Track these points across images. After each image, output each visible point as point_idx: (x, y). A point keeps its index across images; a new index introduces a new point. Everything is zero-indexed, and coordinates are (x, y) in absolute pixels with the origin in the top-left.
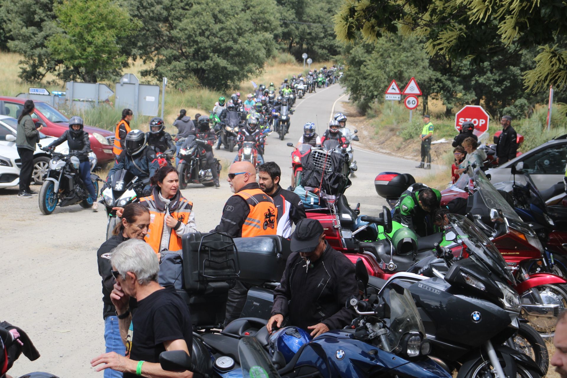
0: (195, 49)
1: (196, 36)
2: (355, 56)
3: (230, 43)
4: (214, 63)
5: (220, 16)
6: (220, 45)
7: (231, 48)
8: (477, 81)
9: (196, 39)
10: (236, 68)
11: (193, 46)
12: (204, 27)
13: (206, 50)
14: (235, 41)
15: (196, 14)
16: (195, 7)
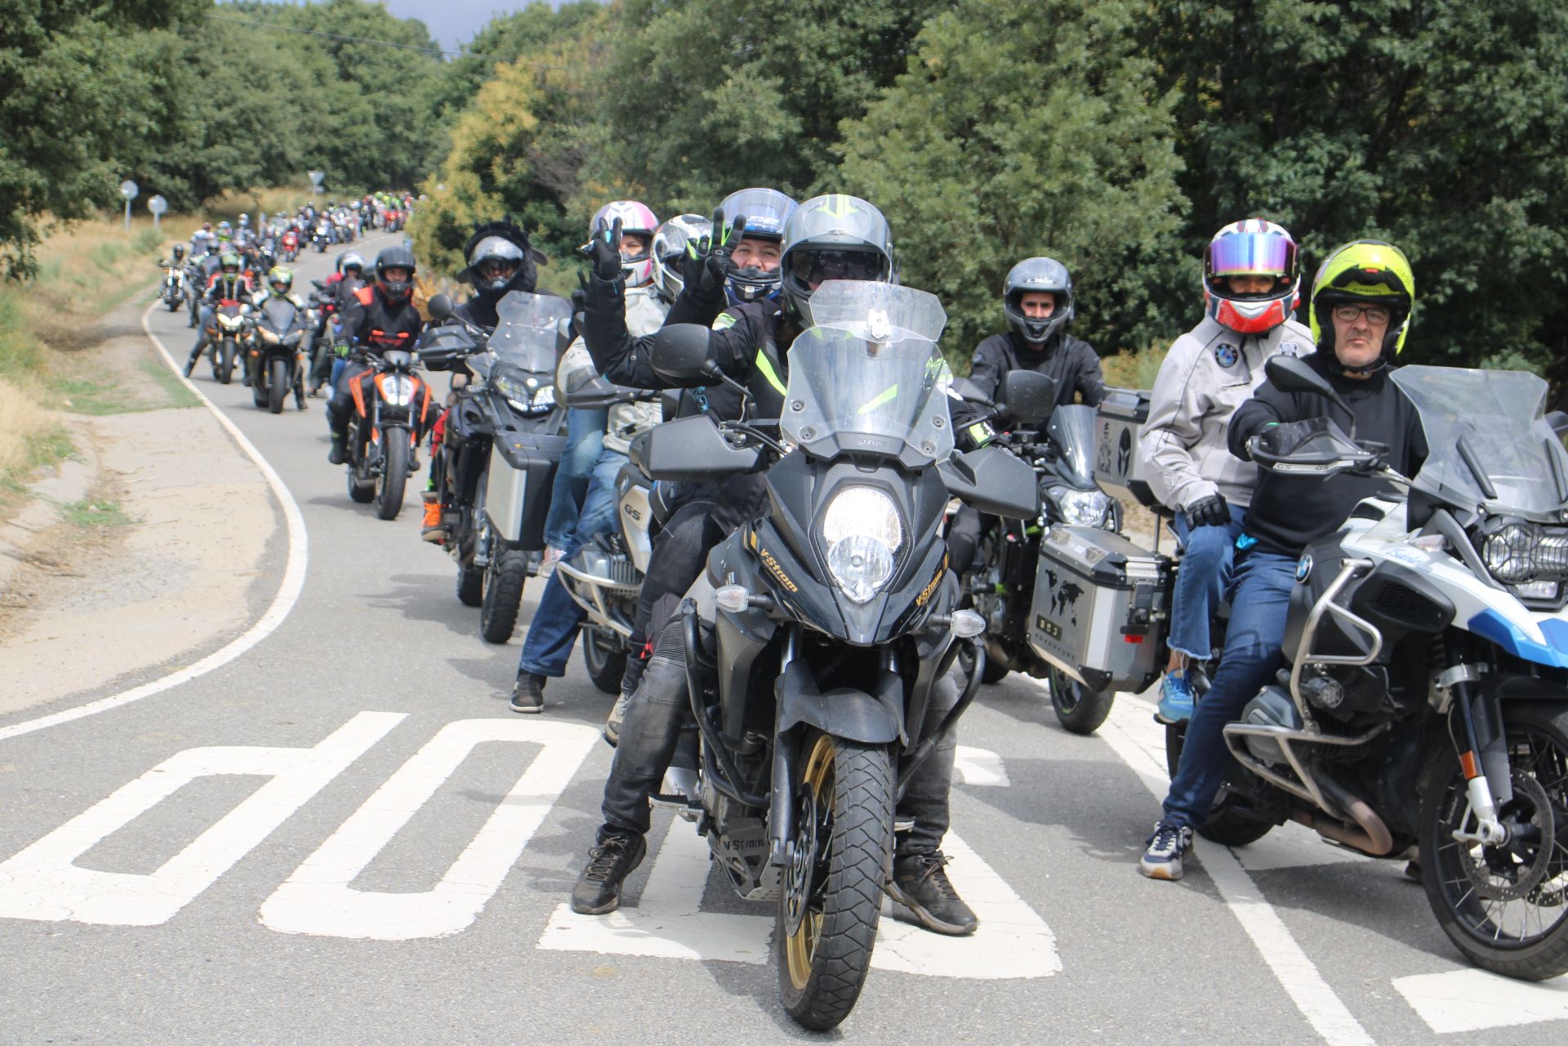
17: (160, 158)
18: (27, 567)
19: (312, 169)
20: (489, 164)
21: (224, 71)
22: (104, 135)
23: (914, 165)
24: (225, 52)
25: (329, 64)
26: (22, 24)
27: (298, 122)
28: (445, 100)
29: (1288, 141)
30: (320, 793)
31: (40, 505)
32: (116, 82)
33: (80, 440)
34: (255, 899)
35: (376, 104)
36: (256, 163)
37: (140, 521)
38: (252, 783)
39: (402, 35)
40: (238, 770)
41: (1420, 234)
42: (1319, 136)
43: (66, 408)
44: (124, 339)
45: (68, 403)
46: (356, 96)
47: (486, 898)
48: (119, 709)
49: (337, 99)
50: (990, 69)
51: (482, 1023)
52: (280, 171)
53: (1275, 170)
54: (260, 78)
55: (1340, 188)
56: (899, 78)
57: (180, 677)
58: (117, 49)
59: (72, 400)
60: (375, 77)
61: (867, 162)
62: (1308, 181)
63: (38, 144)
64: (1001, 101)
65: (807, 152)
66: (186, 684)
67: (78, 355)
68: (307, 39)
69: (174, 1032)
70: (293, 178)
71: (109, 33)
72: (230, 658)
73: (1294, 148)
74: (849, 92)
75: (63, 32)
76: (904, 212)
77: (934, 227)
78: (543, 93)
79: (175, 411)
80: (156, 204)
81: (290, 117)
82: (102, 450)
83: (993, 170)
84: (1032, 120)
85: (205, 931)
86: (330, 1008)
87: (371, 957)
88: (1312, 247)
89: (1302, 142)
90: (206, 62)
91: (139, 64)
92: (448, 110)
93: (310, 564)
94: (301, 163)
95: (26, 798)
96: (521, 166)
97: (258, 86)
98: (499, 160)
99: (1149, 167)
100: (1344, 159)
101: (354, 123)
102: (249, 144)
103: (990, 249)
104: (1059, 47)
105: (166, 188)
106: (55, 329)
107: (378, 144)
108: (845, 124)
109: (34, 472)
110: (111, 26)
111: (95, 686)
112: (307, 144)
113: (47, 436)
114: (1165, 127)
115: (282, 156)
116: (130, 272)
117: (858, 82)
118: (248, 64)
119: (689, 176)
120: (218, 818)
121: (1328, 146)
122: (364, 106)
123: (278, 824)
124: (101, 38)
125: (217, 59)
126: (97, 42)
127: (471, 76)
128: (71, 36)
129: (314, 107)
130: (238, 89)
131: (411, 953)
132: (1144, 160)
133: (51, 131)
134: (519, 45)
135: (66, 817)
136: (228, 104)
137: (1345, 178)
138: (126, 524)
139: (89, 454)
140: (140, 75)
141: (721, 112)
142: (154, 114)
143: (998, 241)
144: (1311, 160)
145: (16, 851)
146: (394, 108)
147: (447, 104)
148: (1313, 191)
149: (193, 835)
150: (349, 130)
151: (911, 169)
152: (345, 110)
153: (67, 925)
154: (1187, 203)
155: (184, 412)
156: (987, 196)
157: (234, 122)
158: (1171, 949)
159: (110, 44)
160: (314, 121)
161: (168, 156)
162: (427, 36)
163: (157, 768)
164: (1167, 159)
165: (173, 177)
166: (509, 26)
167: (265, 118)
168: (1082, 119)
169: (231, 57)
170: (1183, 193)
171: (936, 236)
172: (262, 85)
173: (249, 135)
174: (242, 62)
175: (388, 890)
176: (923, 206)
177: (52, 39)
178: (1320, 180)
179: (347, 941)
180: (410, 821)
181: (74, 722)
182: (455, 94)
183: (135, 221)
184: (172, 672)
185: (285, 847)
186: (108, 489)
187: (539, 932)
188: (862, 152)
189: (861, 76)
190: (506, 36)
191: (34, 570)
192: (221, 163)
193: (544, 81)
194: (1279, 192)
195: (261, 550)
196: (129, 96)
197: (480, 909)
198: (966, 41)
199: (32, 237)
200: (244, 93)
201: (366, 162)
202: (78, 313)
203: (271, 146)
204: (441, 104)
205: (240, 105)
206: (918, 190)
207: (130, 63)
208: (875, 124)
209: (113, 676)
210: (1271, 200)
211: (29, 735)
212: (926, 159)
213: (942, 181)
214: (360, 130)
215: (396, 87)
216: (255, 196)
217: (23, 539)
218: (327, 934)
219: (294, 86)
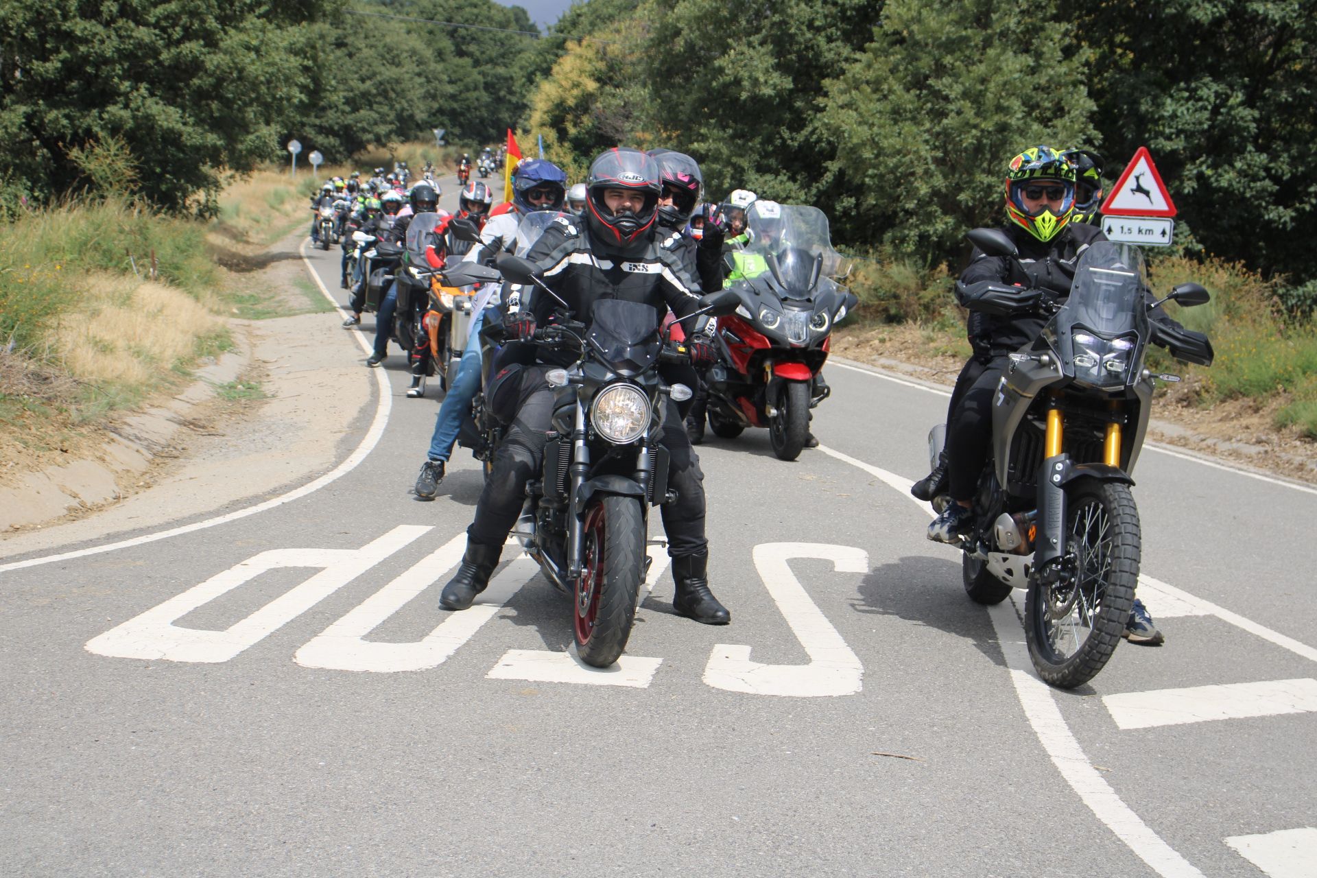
0: (63, 62)
1: (65, 17)
2: (737, 82)
3: (193, 47)
4: (134, 117)
6: (155, 53)
9: (66, 26)
10: (212, 139)
11: (57, 51)
13: (105, 69)
14: (211, 42)
17: (317, 122)
18: (184, 429)
19: (436, 127)
20: (563, 120)
21: (366, 52)
22: (267, 106)
23: (880, 112)
24: (366, 37)
25: (447, 44)
26: (203, 21)
27: (423, 91)
28: (536, 70)
29: (1182, 85)
30: (356, 578)
31: (201, 385)
32: (273, 64)
33: (239, 338)
34: (294, 647)
35: (484, 74)
36: (391, 123)
37: (273, 396)
38: (308, 573)
39: (503, 19)
40: (300, 564)
41: (1289, 157)
42: (1207, 79)
43: (233, 315)
44: (284, 262)
45: (235, 311)
46: (469, 69)
47: (458, 646)
48: (226, 524)
49: (455, 72)
50: (939, 35)
51: (433, 723)
52: (411, 129)
53: (1169, 107)
54: (394, 57)
55: (1223, 122)
56: (867, 45)
57: (275, 502)
58: (276, 39)
59: (238, 309)
60: (483, 53)
61: (843, 111)
62: (1198, 115)
63: (216, 114)
64: (948, 60)
65: (799, 104)
66: (278, 507)
67: (248, 275)
68: (430, 25)
69: (219, 727)
70: (420, 134)
71: (270, 27)
72: (314, 489)
73: (1187, 90)
74: (830, 56)
75: (235, 27)
76: (872, 149)
77: (895, 160)
78: (604, 63)
79: (313, 315)
80: (315, 157)
81: (417, 86)
82: (255, 345)
83: (943, 114)
84: (972, 75)
85: (254, 666)
86: (329, 714)
87: (366, 683)
88: (1204, 168)
89: (1193, 85)
90: (352, 45)
91: (293, 50)
92: (538, 77)
93: (389, 424)
94: (427, 123)
95: (148, 582)
96: (587, 120)
97: (393, 63)
98: (570, 117)
99: (1066, 108)
100: (1228, 97)
101: (467, 89)
102: (385, 109)
103: (940, 176)
104: (994, 16)
105: (322, 145)
106: (234, 255)
107: (487, 106)
108: (826, 82)
109: (199, 361)
110: (270, 22)
111: (211, 510)
112: (431, 108)
113: (213, 335)
114: (1079, 77)
115: (412, 117)
116: (295, 211)
117: (838, 47)
118: (385, 46)
119: (707, 125)
120: (279, 595)
121: (1215, 87)
122: (475, 76)
123: (321, 599)
124: (263, 31)
125: (361, 44)
126: (260, 34)
127: (556, 51)
128: (241, 30)
129: (436, 79)
130: (377, 66)
131: (395, 680)
132: (1063, 103)
133: (227, 103)
134: (593, 24)
135: (173, 594)
136: (369, 78)
137: (1228, 113)
138: (264, 398)
139: (244, 348)
140: (292, 59)
141: (727, 75)
142: (303, 88)
143: (946, 169)
144: (1200, 99)
145: (134, 616)
146: (499, 78)
147: (538, 74)
148: (1201, 123)
149: (259, 606)
150: (463, 96)
151: (878, 115)
152: (461, 80)
153: (160, 662)
154: (1098, 136)
155: (321, 315)
156: (938, 134)
157: (374, 91)
158: (947, 677)
159: (270, 35)
160: (436, 89)
161: (324, 120)
162: (527, 19)
163: (243, 563)
164: (1081, 102)
165: (327, 137)
166: (585, 10)
167: (398, 88)
168: (1011, 72)
169: (372, 41)
170: (1095, 128)
171: (896, 167)
172: (396, 62)
173: (386, 102)
174: (380, 45)
175: (389, 641)
176: (885, 143)
177: (226, 33)
178: (1206, 114)
179: (352, 673)
180: (417, 597)
181: (192, 533)
182: (544, 65)
183: (298, 171)
184: (269, 500)
185: (322, 613)
186: (254, 374)
187: (490, 668)
188: (840, 103)
189: (839, 43)
190: (582, 19)
191: (189, 432)
192: (365, 124)
193: (605, 54)
194: (1174, 124)
195: (355, 414)
196: (284, 75)
197: (451, 653)
198: (920, 13)
199: (217, 185)
200: (382, 69)
201: (478, 121)
202: (253, 243)
203: (403, 109)
204: (533, 73)
205: (379, 78)
206: (882, 131)
207: (285, 49)
208: (851, 81)
209: (226, 502)
210: (1167, 131)
211: (158, 542)
212: (889, 108)
213: (901, 124)
214: (473, 95)
215: (501, 60)
216: (391, 150)
217: (186, 410)
218: (339, 668)
219: (420, 63)
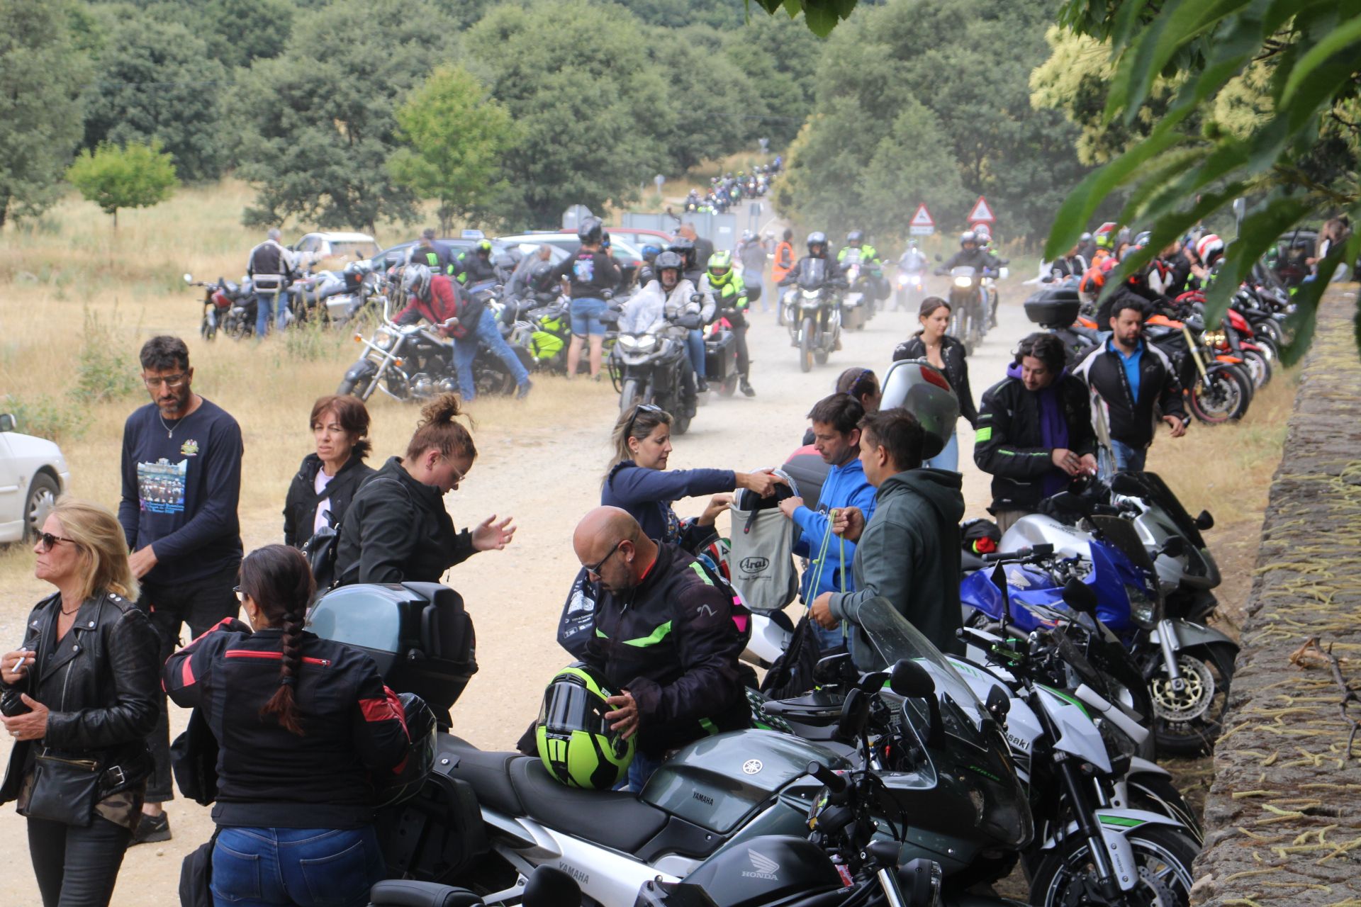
0: (544, 164)
1: (545, 144)
5: (585, 109)
6: (585, 157)
7: (602, 162)
8: (1033, 204)
9: (545, 148)
11: (541, 160)
12: (558, 129)
13: (562, 167)
14: (610, 150)
15: (545, 106)
16: (542, 95)
19: (760, 137)
21: (697, 87)
24: (698, 74)
25: (769, 61)
27: (744, 114)
36: (719, 142)
46: (790, 82)
49: (776, 87)
52: (735, 144)
53: (1013, 173)
54: (720, 89)
70: (747, 146)
80: (658, 178)
81: (739, 111)
94: (751, 136)
97: (719, 94)
101: (788, 102)
102: (714, 132)
112: (752, 125)
115: (735, 135)
118: (712, 80)
122: (796, 89)
125: (693, 79)
130: (707, 97)
136: (700, 108)
150: (785, 108)
152: (782, 94)
157: (704, 118)
167: (724, 114)
169: (700, 77)
172: (722, 94)
173: (714, 126)
174: (709, 80)
192: (697, 145)
200: (710, 99)
203: (728, 131)
214: (793, 107)
216: (721, 162)
219: (742, 90)
